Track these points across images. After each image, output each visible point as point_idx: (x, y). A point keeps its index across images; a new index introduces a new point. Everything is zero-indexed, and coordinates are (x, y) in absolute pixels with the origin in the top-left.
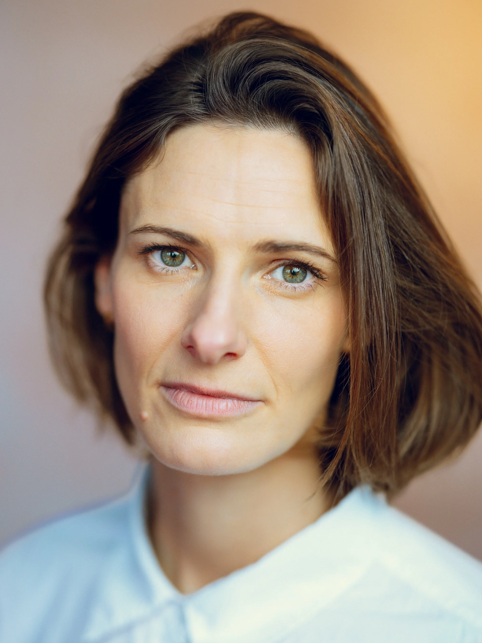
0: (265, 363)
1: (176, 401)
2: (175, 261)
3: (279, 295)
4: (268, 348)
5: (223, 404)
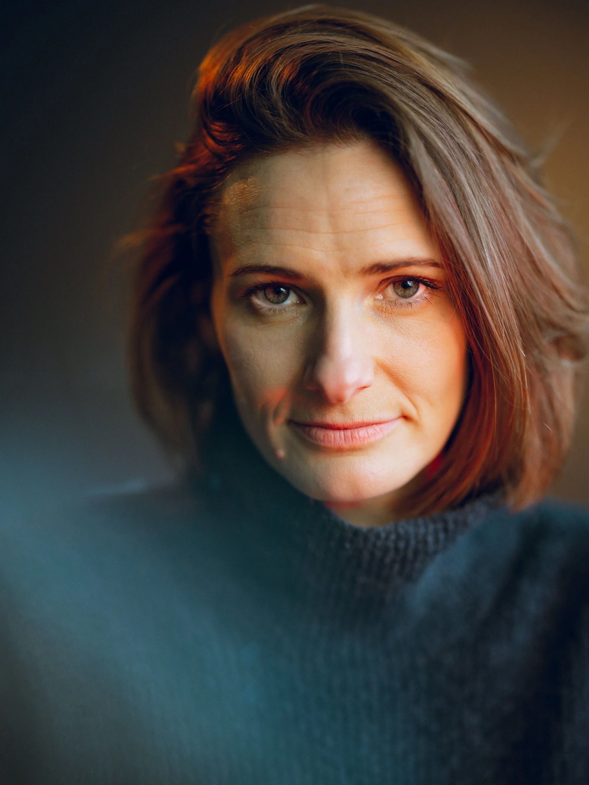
2: (279, 297)
3: (397, 315)
4: (396, 369)
5: (362, 432)
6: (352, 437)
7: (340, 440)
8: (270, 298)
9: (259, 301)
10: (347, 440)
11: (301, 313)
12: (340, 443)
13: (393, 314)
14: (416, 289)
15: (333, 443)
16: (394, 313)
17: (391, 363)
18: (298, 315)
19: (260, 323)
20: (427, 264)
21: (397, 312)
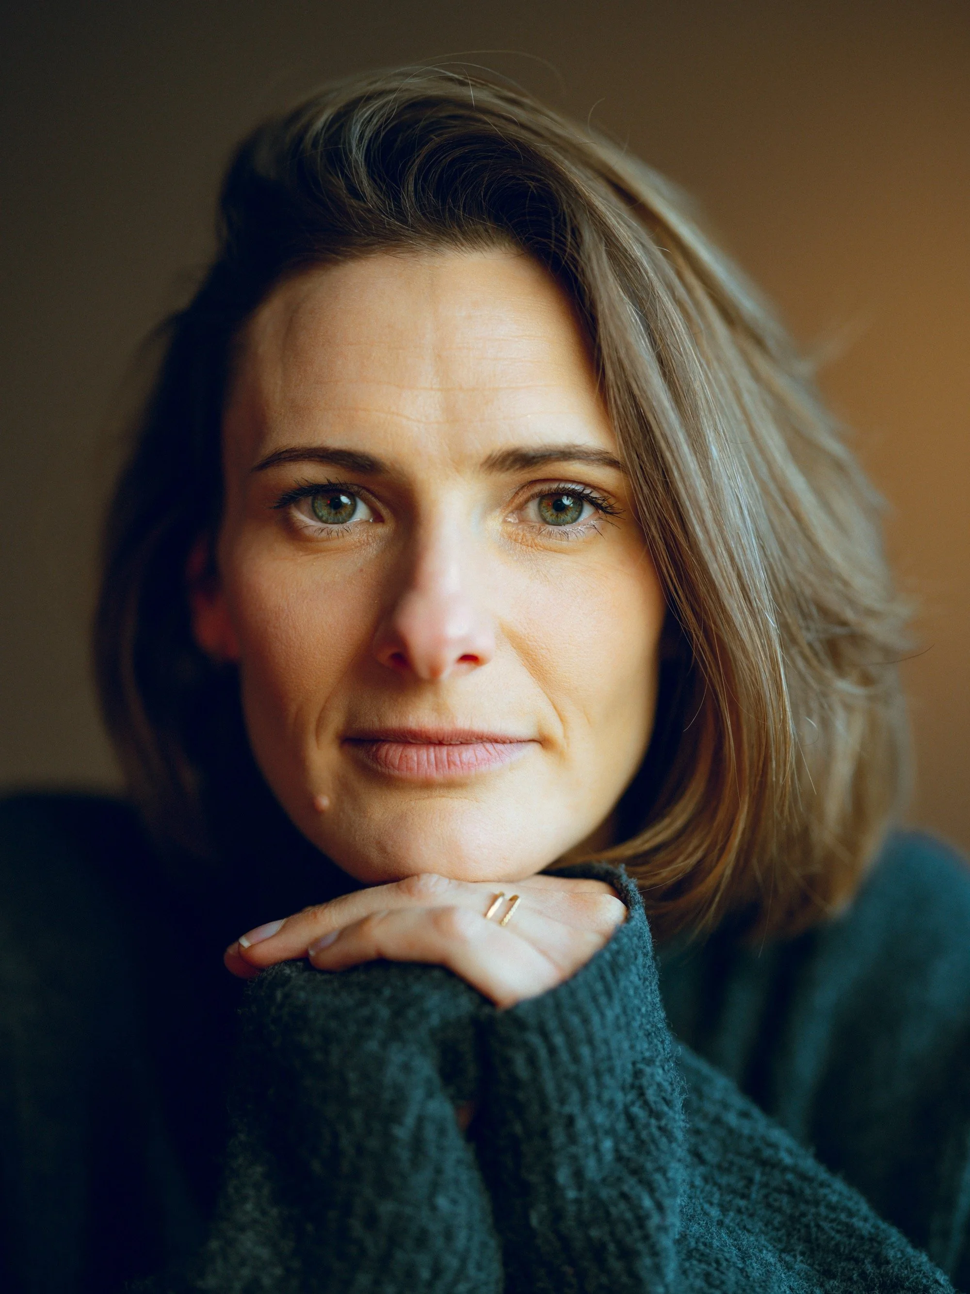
0: (532, 672)
1: (378, 762)
2: (339, 515)
3: (542, 549)
4: (535, 644)
5: (468, 754)
6: (448, 761)
7: (428, 766)
8: (322, 516)
9: (302, 517)
10: (440, 766)
11: (374, 537)
12: (428, 771)
13: (535, 548)
14: (577, 513)
15: (416, 771)
16: (536, 546)
17: (525, 629)
18: (370, 539)
19: (301, 553)
20: (598, 460)
21: (541, 544)
